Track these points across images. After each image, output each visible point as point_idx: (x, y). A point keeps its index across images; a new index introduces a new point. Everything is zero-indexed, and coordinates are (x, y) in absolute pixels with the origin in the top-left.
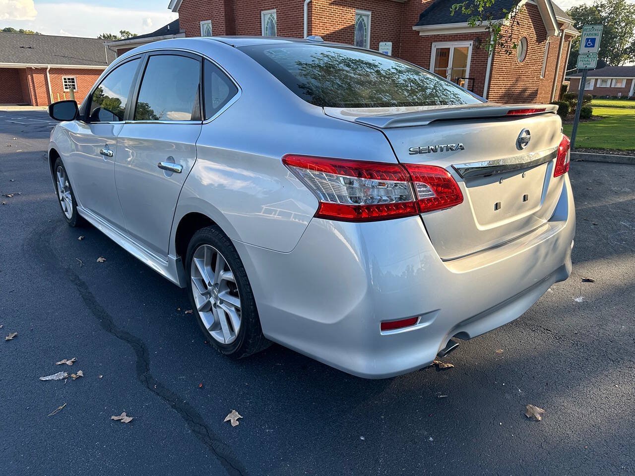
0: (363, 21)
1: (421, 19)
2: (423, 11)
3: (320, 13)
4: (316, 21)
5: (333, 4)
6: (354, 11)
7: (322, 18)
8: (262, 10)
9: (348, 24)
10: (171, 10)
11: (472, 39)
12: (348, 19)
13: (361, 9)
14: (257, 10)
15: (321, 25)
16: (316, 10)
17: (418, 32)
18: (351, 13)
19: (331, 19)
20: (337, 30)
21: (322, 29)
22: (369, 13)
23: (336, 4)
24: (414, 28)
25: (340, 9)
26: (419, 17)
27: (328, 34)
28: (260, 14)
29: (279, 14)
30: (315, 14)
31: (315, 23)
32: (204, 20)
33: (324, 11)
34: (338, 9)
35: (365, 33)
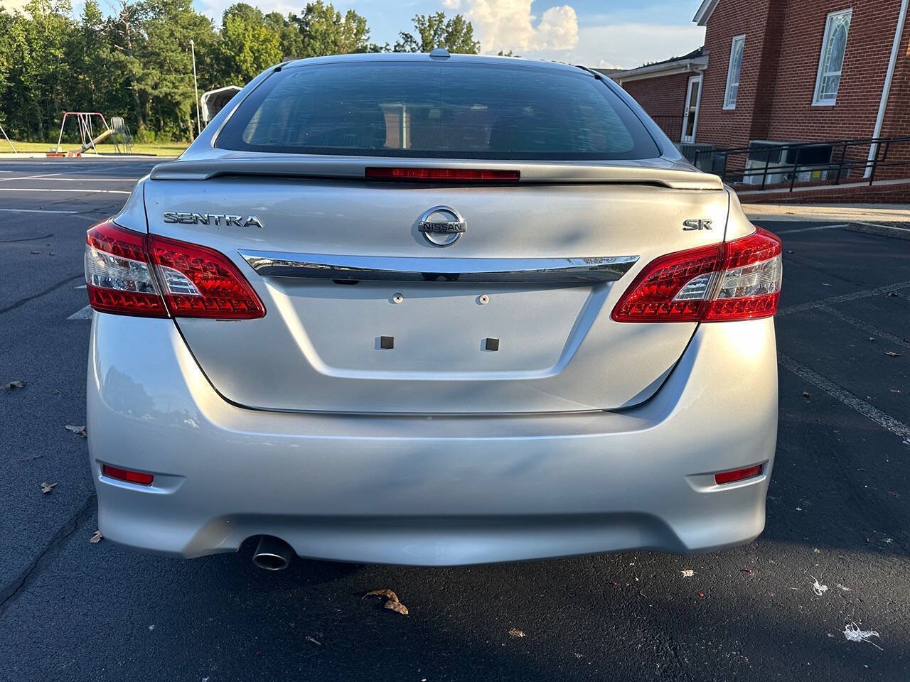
8: (829, 11)
10: (696, 23)
14: (821, 12)
28: (826, 18)
29: (856, 15)
32: (739, 35)
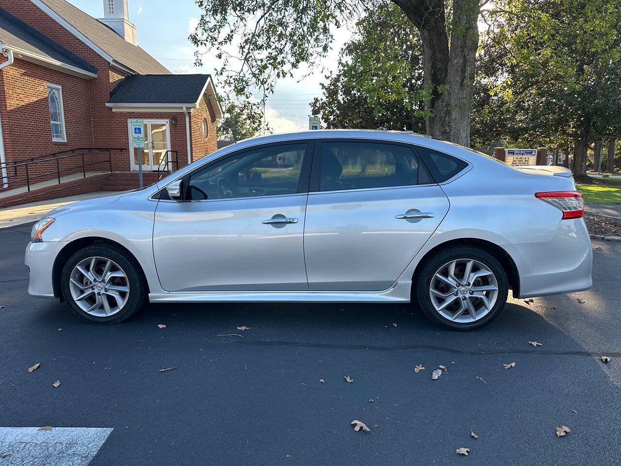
0: (55, 94)
1: (111, 97)
2: (112, 90)
3: (12, 83)
4: (8, 91)
5: (25, 75)
6: (46, 84)
7: (15, 88)
9: (41, 96)
11: (168, 118)
12: (41, 91)
13: (52, 82)
15: (15, 96)
16: (7, 79)
17: (111, 109)
18: (43, 86)
19: (24, 90)
20: (31, 101)
21: (16, 100)
22: (60, 87)
23: (27, 75)
24: (107, 105)
25: (32, 81)
26: (109, 95)
27: (23, 105)
30: (7, 84)
31: (9, 94)
33: (17, 81)
34: (30, 80)
35: (57, 107)
